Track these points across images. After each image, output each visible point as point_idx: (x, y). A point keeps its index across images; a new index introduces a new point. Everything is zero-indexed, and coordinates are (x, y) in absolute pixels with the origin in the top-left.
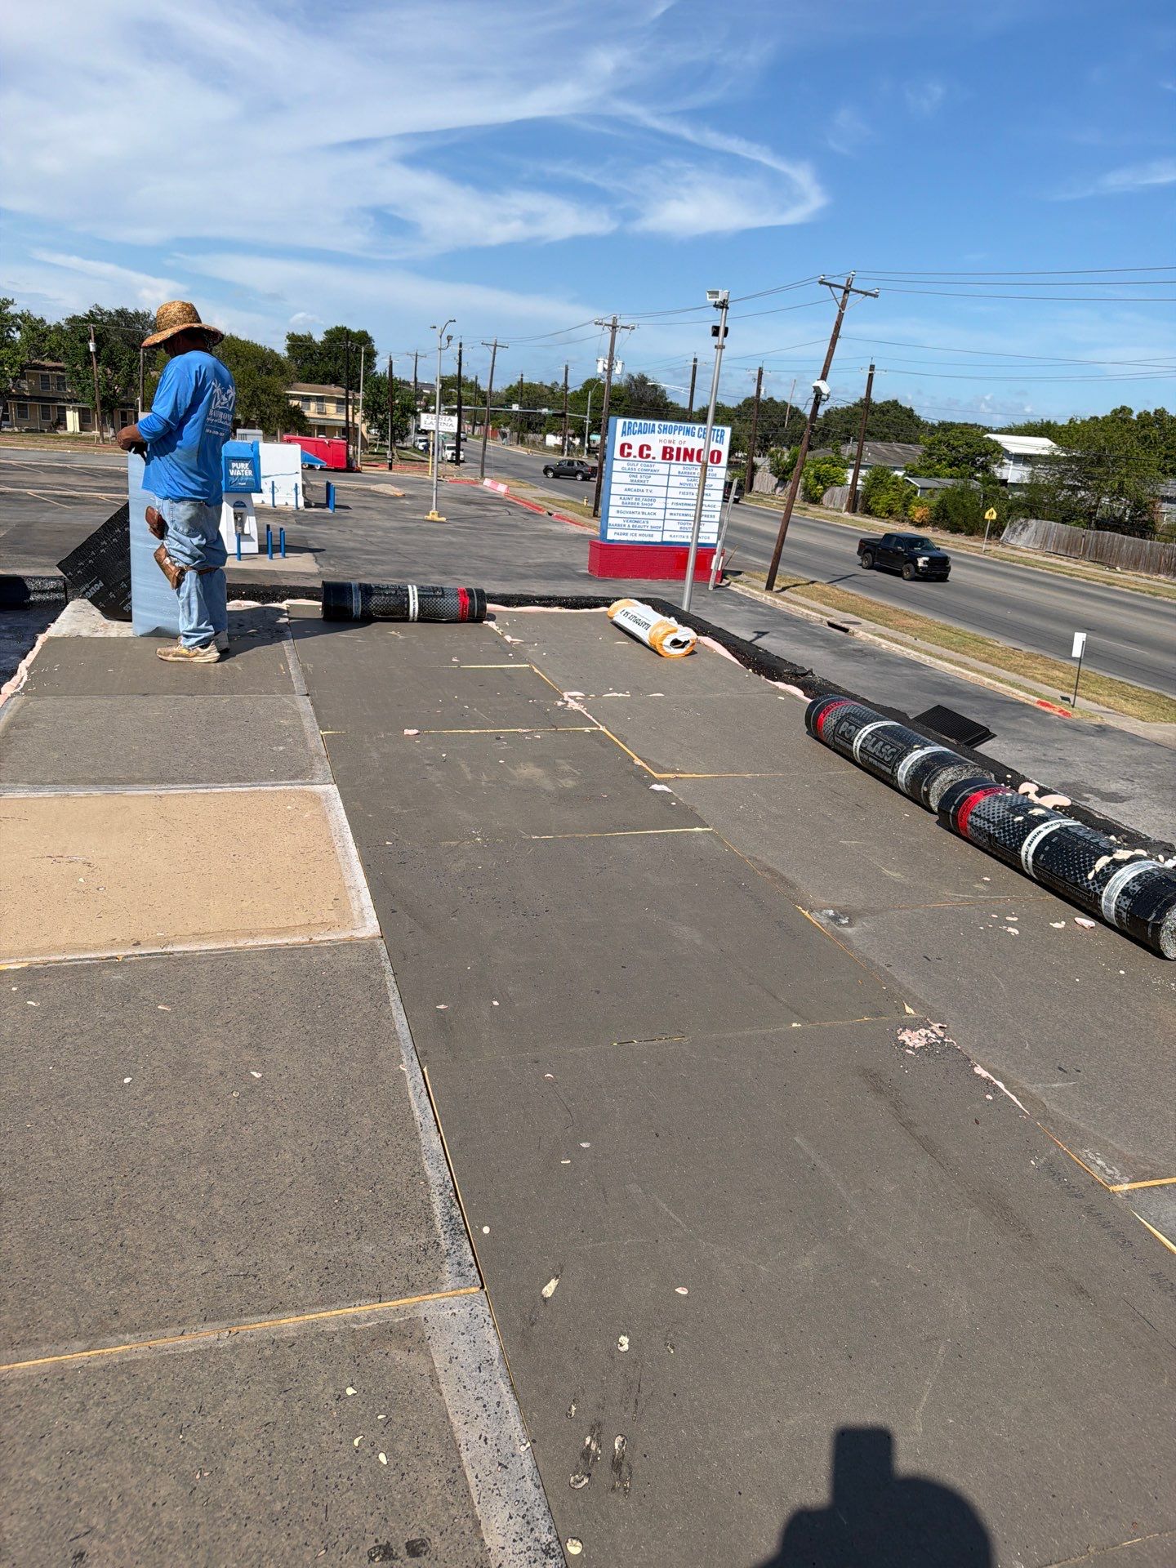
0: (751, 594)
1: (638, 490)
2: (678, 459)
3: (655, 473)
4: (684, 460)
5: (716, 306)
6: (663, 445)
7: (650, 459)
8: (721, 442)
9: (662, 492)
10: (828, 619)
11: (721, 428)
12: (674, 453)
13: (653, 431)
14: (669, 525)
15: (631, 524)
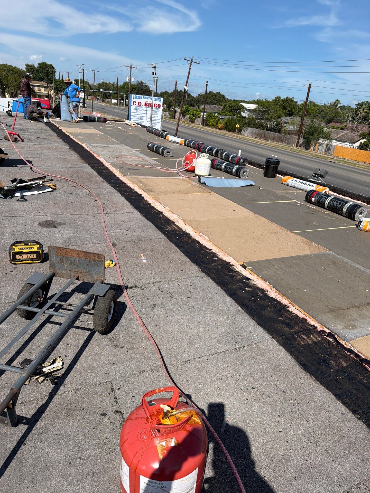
1: (139, 115)
3: (143, 110)
4: (151, 106)
5: (153, 67)
6: (145, 102)
7: (141, 106)
8: (160, 102)
9: (145, 115)
11: (160, 98)
12: (148, 105)
13: (142, 98)
14: (147, 124)
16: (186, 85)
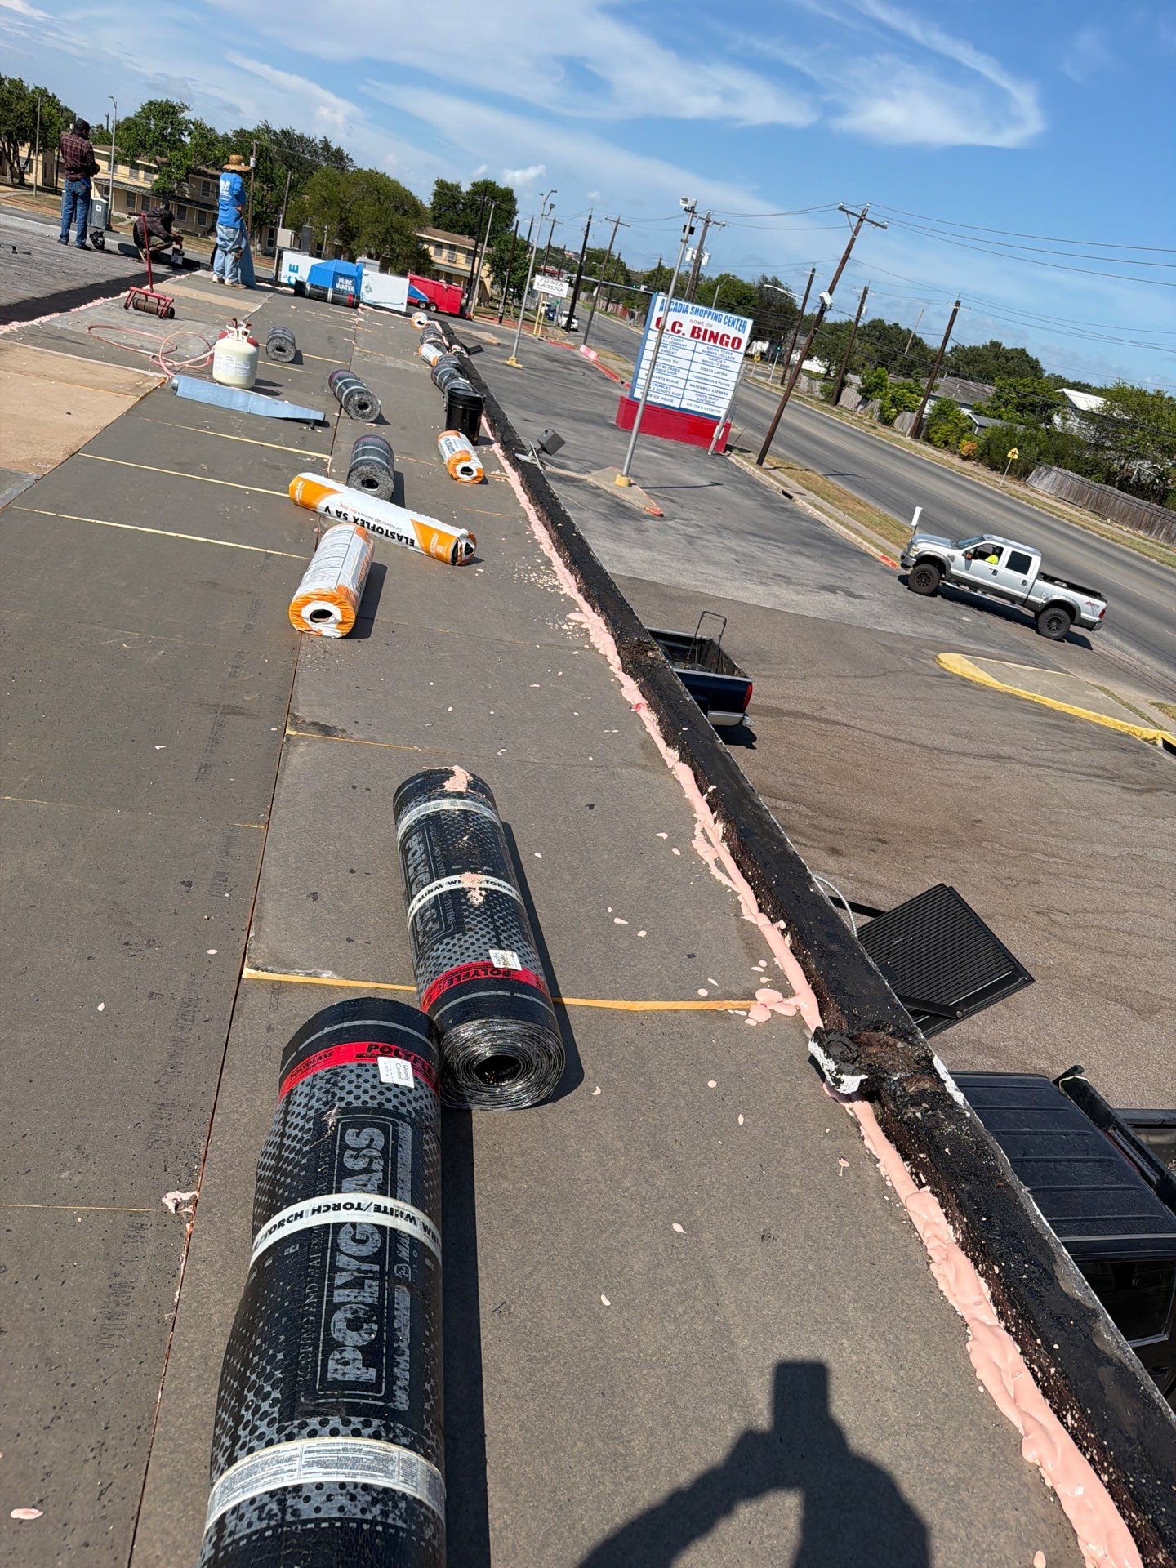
0: (742, 464)
1: (666, 360)
2: (704, 339)
3: (683, 347)
4: (709, 341)
5: (685, 209)
6: (693, 324)
7: (680, 335)
8: (743, 331)
9: (686, 365)
10: (783, 488)
11: (744, 319)
12: (702, 334)
13: (687, 311)
14: (687, 394)
15: (656, 388)
16: (831, 292)
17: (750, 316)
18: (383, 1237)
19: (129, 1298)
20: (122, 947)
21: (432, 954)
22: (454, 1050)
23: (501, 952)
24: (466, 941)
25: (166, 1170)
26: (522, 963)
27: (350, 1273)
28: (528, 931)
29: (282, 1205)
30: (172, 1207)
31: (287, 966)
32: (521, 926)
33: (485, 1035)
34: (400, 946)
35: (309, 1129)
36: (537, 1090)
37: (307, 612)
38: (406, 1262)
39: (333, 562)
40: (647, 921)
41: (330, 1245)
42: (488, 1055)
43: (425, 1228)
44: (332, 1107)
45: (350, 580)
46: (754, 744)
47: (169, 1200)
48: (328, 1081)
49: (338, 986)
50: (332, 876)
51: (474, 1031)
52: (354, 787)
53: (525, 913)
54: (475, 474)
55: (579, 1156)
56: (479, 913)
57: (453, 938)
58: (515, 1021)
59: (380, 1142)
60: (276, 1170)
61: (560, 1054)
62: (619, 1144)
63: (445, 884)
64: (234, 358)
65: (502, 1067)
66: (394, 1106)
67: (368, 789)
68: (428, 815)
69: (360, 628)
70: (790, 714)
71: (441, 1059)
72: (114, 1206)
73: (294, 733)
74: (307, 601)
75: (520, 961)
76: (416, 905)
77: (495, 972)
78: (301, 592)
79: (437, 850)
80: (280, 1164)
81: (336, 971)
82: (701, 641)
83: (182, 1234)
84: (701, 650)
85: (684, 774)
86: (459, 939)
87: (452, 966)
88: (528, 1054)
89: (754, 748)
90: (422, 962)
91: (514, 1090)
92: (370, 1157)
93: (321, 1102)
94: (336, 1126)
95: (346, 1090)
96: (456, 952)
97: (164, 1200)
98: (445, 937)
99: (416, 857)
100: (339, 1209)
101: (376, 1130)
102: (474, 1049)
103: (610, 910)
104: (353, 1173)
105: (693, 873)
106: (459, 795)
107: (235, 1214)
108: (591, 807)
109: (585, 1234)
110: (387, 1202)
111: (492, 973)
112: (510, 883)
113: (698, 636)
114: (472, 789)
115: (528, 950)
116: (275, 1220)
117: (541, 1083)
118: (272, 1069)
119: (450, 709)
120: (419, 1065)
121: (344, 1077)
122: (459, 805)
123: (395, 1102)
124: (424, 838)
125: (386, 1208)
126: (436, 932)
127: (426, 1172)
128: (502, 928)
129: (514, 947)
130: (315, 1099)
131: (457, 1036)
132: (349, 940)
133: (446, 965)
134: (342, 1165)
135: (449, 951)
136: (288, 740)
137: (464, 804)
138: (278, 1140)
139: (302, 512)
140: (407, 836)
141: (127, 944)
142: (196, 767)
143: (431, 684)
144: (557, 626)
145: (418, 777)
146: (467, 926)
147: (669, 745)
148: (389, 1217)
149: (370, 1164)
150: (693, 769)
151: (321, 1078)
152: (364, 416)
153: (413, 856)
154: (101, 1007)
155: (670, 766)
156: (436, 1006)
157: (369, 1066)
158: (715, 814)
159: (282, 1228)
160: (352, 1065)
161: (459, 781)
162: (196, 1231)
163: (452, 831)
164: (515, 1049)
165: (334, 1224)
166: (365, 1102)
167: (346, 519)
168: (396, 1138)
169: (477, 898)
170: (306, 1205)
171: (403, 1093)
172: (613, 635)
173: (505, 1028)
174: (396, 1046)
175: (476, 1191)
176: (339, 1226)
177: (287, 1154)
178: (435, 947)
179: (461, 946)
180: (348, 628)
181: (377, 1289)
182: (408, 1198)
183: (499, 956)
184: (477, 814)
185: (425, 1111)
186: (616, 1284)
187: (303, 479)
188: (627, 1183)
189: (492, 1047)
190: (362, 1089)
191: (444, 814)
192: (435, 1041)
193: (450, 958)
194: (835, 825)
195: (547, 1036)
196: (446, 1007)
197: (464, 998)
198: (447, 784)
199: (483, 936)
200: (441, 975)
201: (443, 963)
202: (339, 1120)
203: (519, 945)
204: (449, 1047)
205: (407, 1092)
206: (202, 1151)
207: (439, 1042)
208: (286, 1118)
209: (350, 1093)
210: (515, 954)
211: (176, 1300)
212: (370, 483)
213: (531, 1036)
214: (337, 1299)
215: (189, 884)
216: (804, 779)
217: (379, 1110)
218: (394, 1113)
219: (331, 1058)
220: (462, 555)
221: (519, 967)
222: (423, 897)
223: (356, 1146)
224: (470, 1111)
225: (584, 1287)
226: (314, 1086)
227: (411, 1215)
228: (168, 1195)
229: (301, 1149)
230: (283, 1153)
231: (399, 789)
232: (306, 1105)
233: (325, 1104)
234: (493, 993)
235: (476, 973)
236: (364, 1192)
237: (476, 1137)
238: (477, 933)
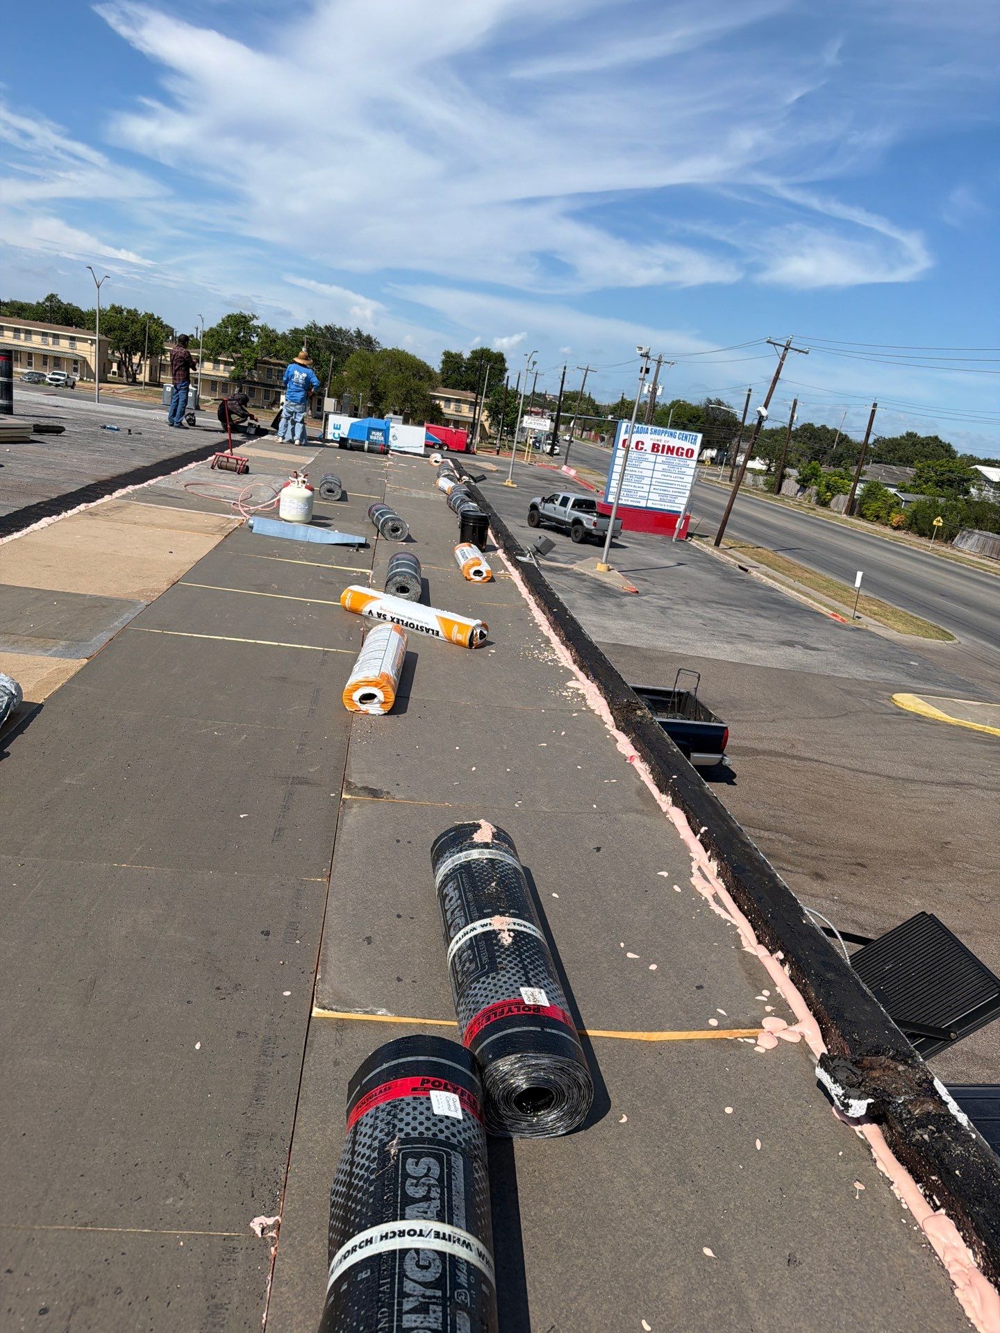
0: (702, 547)
1: (633, 471)
2: (663, 452)
3: (646, 460)
4: (667, 453)
5: (641, 355)
6: (653, 442)
7: (643, 451)
8: (695, 443)
9: (649, 473)
10: (739, 563)
11: (695, 434)
12: (660, 448)
13: (647, 433)
14: (652, 496)
15: (626, 493)
16: (766, 406)
17: (699, 431)
18: (444, 1262)
19: (224, 1319)
20: (214, 992)
21: (471, 992)
22: (494, 1083)
23: (530, 989)
24: (499, 980)
25: (253, 1196)
26: (549, 1000)
27: (416, 1298)
28: (552, 968)
29: (354, 1231)
30: (258, 1232)
31: (348, 1005)
32: (546, 964)
33: (521, 1068)
34: (441, 984)
35: (375, 1158)
36: (570, 1119)
37: (356, 696)
38: (465, 1288)
39: (376, 655)
40: (657, 955)
41: (397, 1271)
42: (524, 1086)
43: (480, 1254)
44: (393, 1138)
45: (390, 668)
46: (734, 780)
47: (256, 1225)
48: (389, 1114)
49: (391, 1023)
50: (382, 921)
51: (511, 1065)
52: (398, 841)
53: (548, 952)
54: (485, 575)
55: (612, 1182)
56: (508, 953)
57: (488, 977)
58: (547, 1055)
59: (436, 1171)
60: (348, 1197)
61: (588, 1086)
62: (647, 1170)
63: (478, 927)
64: (296, 501)
65: (538, 1098)
66: (447, 1137)
67: (409, 842)
68: (461, 864)
69: (398, 706)
70: (764, 752)
71: (483, 1091)
72: (210, 1230)
73: (348, 797)
74: (356, 687)
75: (547, 997)
76: (454, 947)
77: (527, 1009)
78: (352, 680)
79: (470, 895)
80: (351, 1192)
81: (390, 1010)
82: (680, 694)
83: (267, 1257)
84: (680, 701)
85: (678, 817)
86: (493, 978)
87: (488, 1003)
88: (560, 1085)
89: (735, 784)
90: (462, 1000)
91: (549, 1119)
92: (428, 1185)
93: (384, 1133)
94: (398, 1156)
95: (404, 1122)
96: (491, 990)
97: (251, 1225)
98: (481, 976)
99: (452, 902)
100: (404, 1236)
101: (432, 1160)
102: (512, 1081)
103: (622, 945)
104: (415, 1201)
105: (694, 908)
106: (486, 846)
107: (313, 1238)
108: (598, 849)
109: (623, 1258)
110: (445, 1229)
111: (523, 1009)
112: (533, 924)
113: (677, 690)
114: (496, 839)
115: (554, 986)
116: (348, 1245)
117: (572, 1113)
118: (339, 1102)
119: (474, 769)
120: (465, 1098)
121: (402, 1110)
122: (486, 854)
123: (447, 1133)
124: (459, 885)
125: (444, 1234)
126: (472, 973)
127: (478, 1199)
128: (530, 967)
129: (541, 984)
130: (379, 1130)
131: (497, 1070)
132: (399, 980)
133: (483, 1002)
134: (404, 1192)
135: (485, 989)
136: (344, 803)
137: (490, 853)
138: (348, 1168)
139: (351, 616)
140: (444, 883)
141: (218, 988)
142: (272, 831)
143: (457, 748)
144: (558, 693)
145: (450, 831)
146: (500, 966)
147: (661, 791)
148: (448, 1243)
149: (429, 1192)
150: (685, 813)
151: (383, 1111)
152: (396, 537)
153: (450, 901)
154: (198, 1046)
155: (664, 810)
156: (477, 1041)
157: (423, 1099)
158: (709, 853)
159: (355, 1254)
160: (409, 1098)
161: (485, 834)
162: (280, 1254)
163: (481, 878)
164: (548, 1081)
165: (400, 1250)
166: (421, 1133)
167: (385, 619)
168: (450, 1167)
169: (506, 939)
170: (374, 1232)
171: (453, 1125)
172: (606, 699)
173: (538, 1062)
174: (447, 1081)
175: (522, 1216)
176: (404, 1252)
177: (356, 1182)
178: (473, 986)
179: (495, 985)
180: (389, 707)
181: (441, 1314)
182: (463, 1225)
183: (529, 993)
184: (502, 861)
185: (473, 1141)
186: (655, 1309)
187: (351, 591)
188: (657, 1208)
189: (528, 1080)
190: (418, 1121)
191: (474, 863)
192: (478, 1074)
193: (487, 996)
194: (816, 851)
195: (576, 1068)
196: (485, 1043)
197: (501, 1034)
198: (475, 836)
199: (514, 975)
200: (480, 1012)
201: (481, 1001)
202: (400, 1150)
203: (546, 982)
204: (490, 1080)
205: (456, 1123)
206: (284, 1179)
207: (481, 1076)
208: (354, 1148)
209: (408, 1124)
210: (542, 991)
211: (264, 1321)
212: (403, 589)
213: (562, 1069)
214: (406, 1325)
215: (268, 934)
216: (784, 811)
217: (434, 1140)
218: (446, 1143)
219: (389, 1092)
220: (477, 641)
221: (547, 1004)
222: (460, 940)
223: (415, 1175)
224: (511, 1138)
225: (625, 1312)
226: (377, 1118)
227: (467, 1241)
228: (256, 1220)
229: (368, 1177)
230: (353, 1180)
231: (436, 843)
232: (371, 1136)
233: (387, 1135)
234: (525, 1028)
235: (510, 1010)
236: (425, 1219)
237: (518, 1164)
238: (508, 972)
